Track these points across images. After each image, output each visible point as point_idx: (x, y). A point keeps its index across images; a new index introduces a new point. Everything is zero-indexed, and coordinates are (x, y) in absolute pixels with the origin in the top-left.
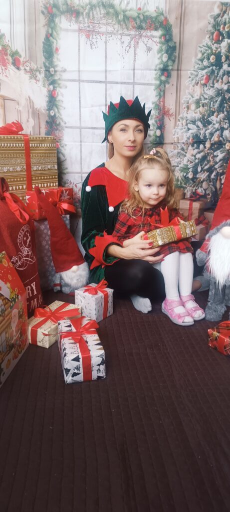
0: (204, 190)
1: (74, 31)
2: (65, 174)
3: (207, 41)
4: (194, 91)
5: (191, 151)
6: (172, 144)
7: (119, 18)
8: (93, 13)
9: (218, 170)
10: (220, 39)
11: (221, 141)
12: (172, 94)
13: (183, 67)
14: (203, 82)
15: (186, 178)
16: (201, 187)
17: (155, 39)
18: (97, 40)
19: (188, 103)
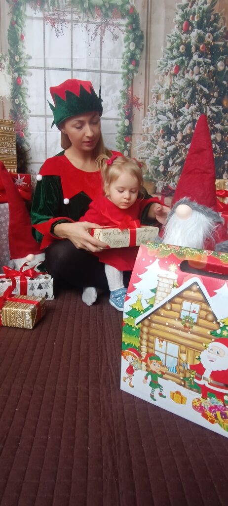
1: (39, 19)
2: (30, 164)
3: (175, 30)
4: (163, 80)
5: (162, 143)
6: (141, 135)
7: (85, 6)
8: (58, 1)
10: (190, 29)
12: (140, 83)
13: (152, 56)
14: (173, 72)
15: (157, 171)
16: (173, 181)
17: (122, 28)
18: (63, 28)
19: (157, 93)
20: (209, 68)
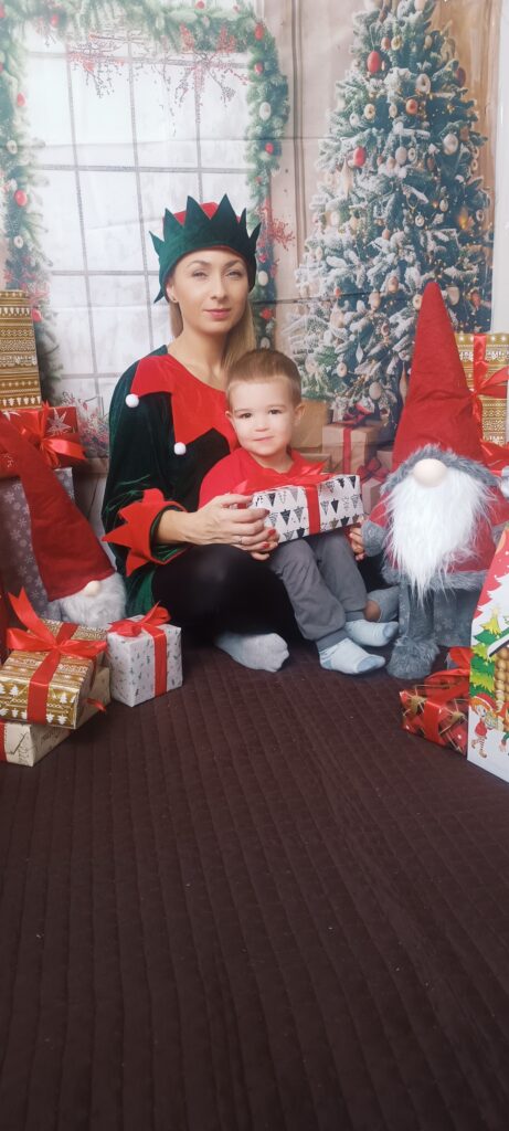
0: (373, 401)
1: (58, 56)
2: (58, 379)
3: (353, 72)
4: (334, 183)
5: (339, 316)
6: (295, 301)
7: (157, 26)
8: (96, 16)
9: (400, 355)
10: (383, 68)
11: (401, 291)
12: (286, 191)
13: (307, 131)
14: (352, 162)
15: (331, 376)
16: (367, 395)
17: (240, 72)
18: (111, 76)
19: (323, 210)
20: (426, 149)
